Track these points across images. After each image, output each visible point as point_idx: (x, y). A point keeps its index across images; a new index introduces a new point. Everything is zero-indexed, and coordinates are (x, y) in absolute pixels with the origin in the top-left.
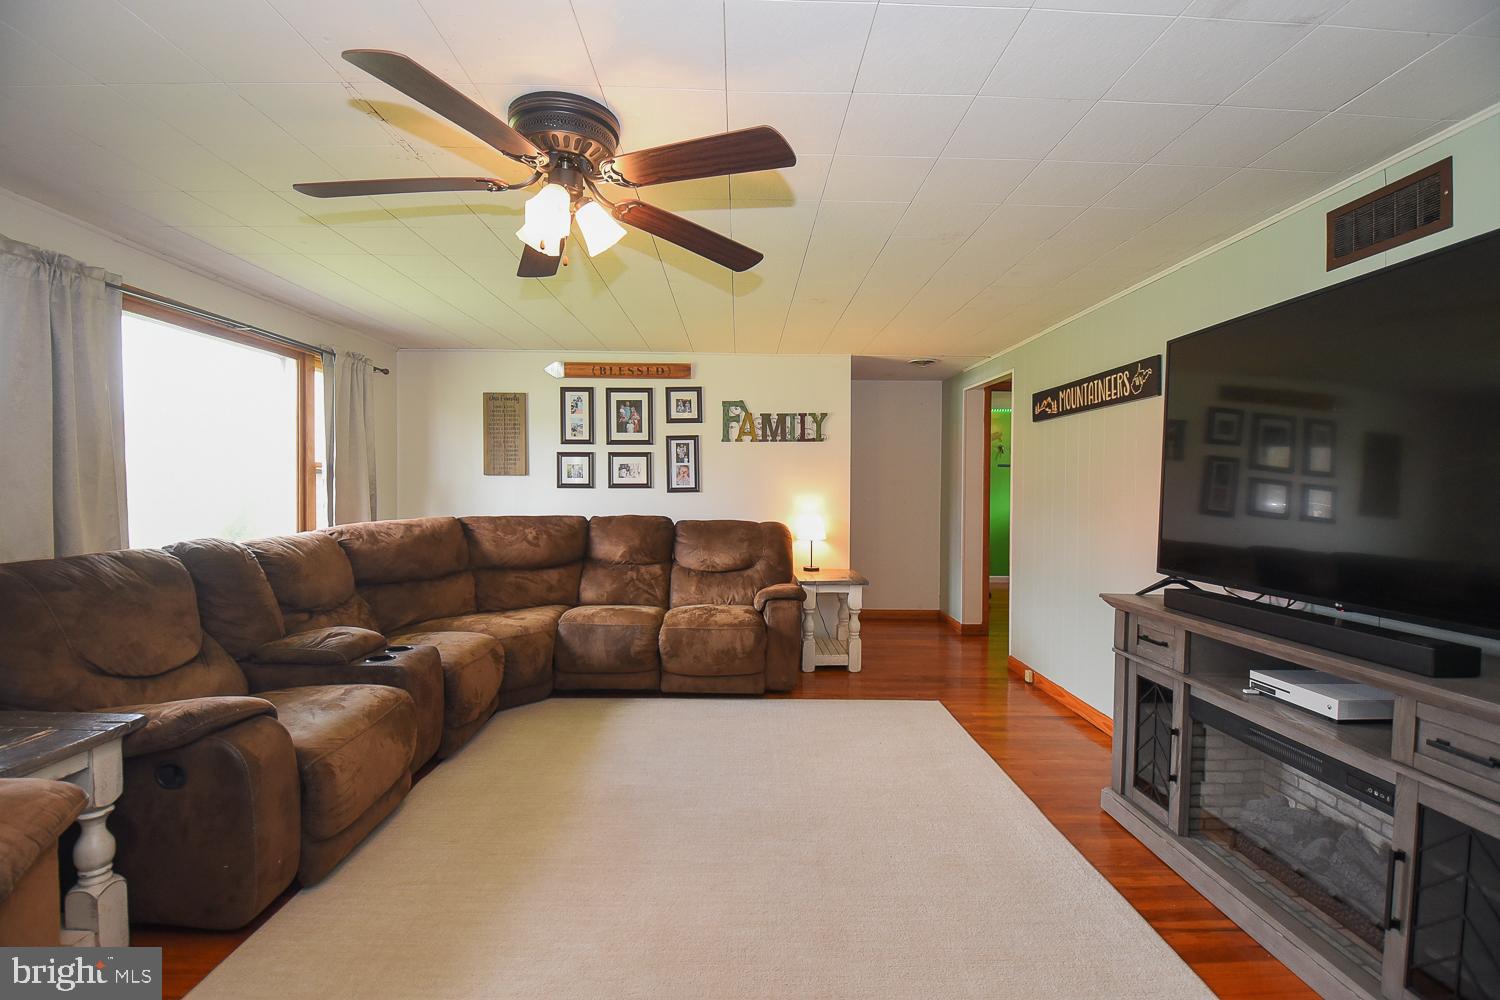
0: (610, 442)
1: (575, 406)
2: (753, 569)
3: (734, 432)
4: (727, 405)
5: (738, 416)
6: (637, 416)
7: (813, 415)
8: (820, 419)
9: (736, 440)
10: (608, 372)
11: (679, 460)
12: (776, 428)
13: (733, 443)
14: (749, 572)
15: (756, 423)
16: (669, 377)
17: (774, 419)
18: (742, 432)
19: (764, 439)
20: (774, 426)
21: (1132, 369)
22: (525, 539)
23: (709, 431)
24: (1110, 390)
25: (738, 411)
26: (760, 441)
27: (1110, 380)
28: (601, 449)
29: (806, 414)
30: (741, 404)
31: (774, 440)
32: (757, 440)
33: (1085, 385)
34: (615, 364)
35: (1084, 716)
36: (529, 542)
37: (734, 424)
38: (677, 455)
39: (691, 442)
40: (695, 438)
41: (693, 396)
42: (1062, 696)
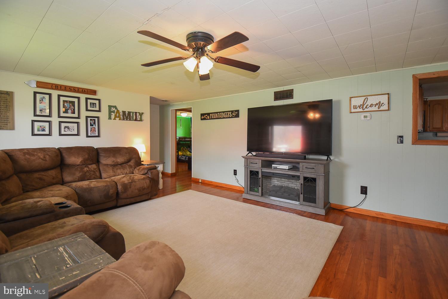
0: (59, 117)
1: (42, 100)
2: (131, 162)
3: (113, 116)
4: (110, 107)
5: (114, 111)
6: (72, 107)
7: (139, 113)
8: (141, 114)
9: (114, 119)
10: (59, 88)
11: (91, 125)
12: (127, 116)
13: (112, 120)
14: (129, 163)
15: (121, 114)
16: (87, 94)
17: (127, 113)
18: (116, 116)
19: (124, 119)
20: (127, 115)
21: (232, 112)
22: (40, 158)
23: (104, 115)
24: (226, 115)
25: (114, 109)
26: (122, 120)
27: (226, 113)
28: (55, 120)
29: (137, 112)
30: (115, 107)
31: (127, 120)
32: (121, 120)
33: (219, 113)
34: (63, 86)
35: (219, 185)
36: (42, 159)
37: (112, 113)
38: (91, 123)
39: (96, 119)
40: (98, 118)
41: (97, 102)
42: (212, 183)
